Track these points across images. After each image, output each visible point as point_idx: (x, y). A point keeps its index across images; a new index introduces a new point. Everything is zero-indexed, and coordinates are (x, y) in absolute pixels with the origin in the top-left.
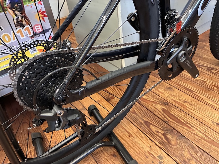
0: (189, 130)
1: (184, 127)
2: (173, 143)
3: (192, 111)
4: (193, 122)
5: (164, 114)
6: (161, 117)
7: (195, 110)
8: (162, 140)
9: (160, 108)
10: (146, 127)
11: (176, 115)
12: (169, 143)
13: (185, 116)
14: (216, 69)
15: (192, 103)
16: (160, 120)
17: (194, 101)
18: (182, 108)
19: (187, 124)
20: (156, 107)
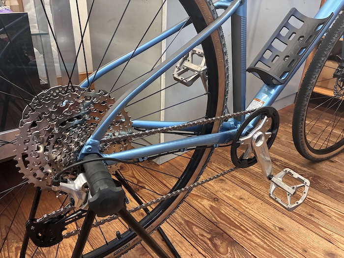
0: (243, 234)
1: (237, 230)
3: (248, 210)
5: (213, 213)
7: (253, 210)
8: (208, 246)
9: (207, 204)
10: (187, 228)
11: (228, 214)
12: (217, 251)
13: (240, 216)
14: (281, 161)
15: (249, 200)
17: (252, 199)
18: (236, 207)
20: (202, 203)
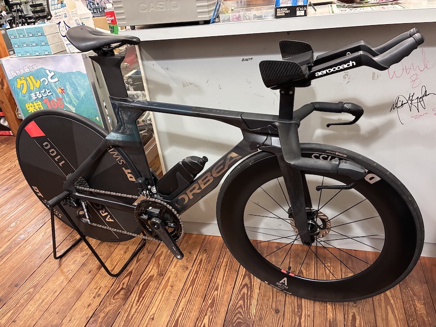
2: (116, 297)
4: (146, 301)
6: (141, 279)
16: (138, 279)
19: (142, 298)
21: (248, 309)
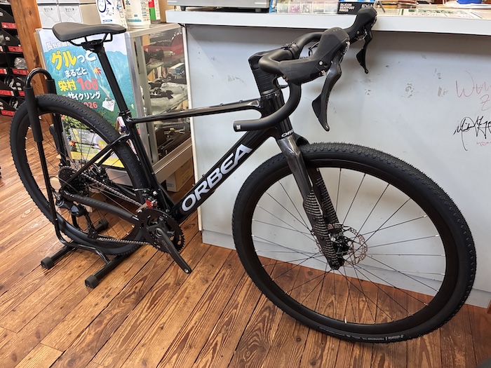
0: (146, 308)
1: (149, 304)
5: (161, 287)
8: (127, 293)
10: (140, 279)
11: (163, 295)
12: (125, 298)
13: (165, 302)
16: (152, 286)
18: (176, 297)
19: (153, 306)
20: (169, 279)
21: (268, 332)
